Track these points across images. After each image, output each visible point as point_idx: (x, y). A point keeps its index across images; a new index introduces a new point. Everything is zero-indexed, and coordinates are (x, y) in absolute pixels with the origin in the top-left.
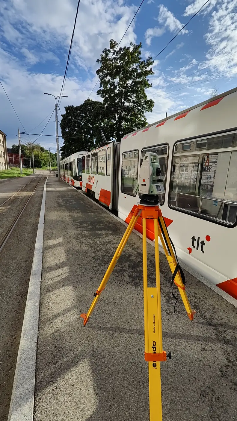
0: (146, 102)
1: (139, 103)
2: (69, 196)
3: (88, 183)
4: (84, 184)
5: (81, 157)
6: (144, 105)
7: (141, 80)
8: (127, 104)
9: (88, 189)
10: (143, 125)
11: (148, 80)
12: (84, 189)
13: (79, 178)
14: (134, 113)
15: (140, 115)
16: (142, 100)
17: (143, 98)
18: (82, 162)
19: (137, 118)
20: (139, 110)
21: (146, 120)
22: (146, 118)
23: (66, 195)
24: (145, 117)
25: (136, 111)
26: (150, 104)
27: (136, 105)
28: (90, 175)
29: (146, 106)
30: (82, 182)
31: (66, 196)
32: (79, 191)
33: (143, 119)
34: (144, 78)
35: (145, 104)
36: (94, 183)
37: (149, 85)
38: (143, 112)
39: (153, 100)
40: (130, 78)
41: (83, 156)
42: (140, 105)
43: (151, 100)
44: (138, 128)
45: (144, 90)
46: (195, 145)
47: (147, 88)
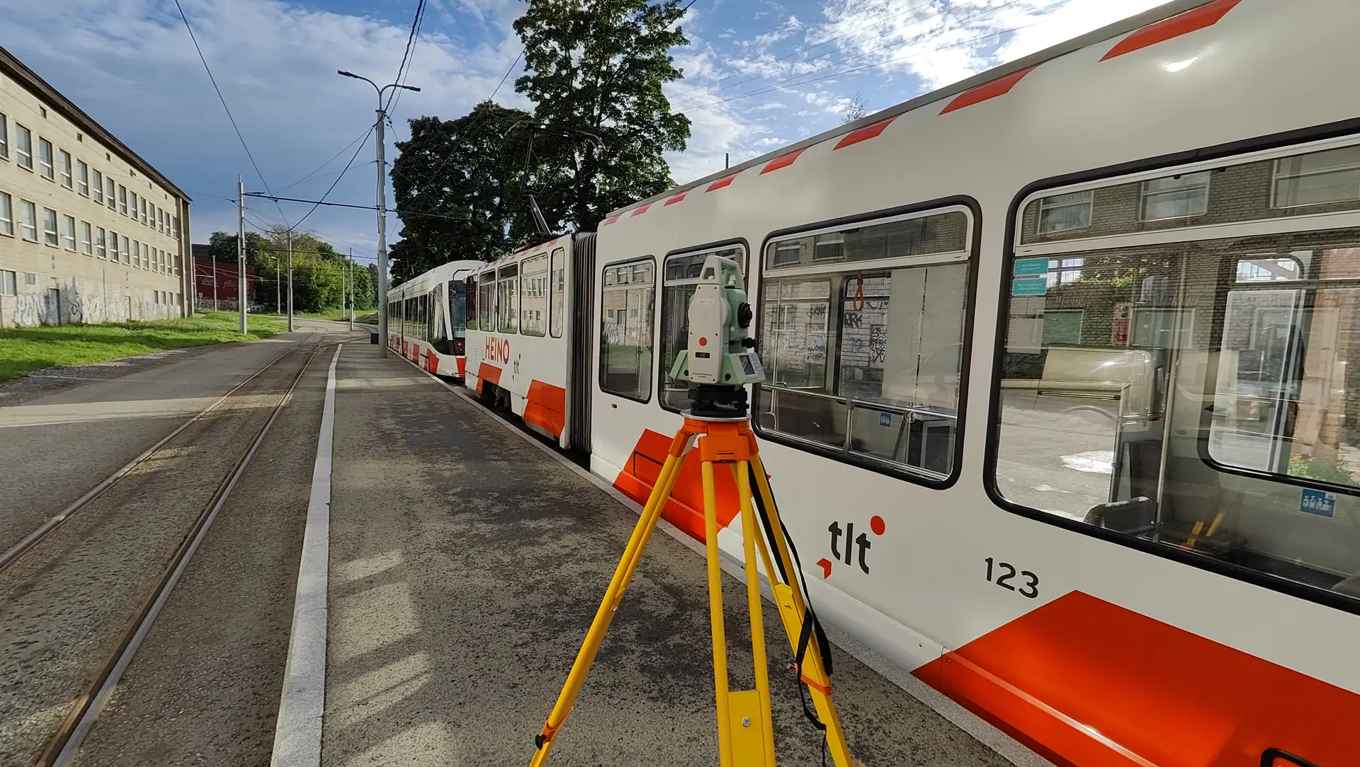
0: (667, 120)
1: (645, 123)
2: (420, 407)
3: (488, 362)
4: (473, 367)
5: (462, 277)
6: (662, 130)
7: (652, 56)
8: (608, 123)
9: (485, 381)
10: (660, 185)
11: (671, 59)
12: (472, 382)
13: (453, 347)
14: (631, 151)
15: (649, 156)
16: (656, 115)
17: (656, 108)
18: (464, 293)
19: (640, 165)
20: (646, 143)
21: (668, 172)
22: (667, 168)
23: (410, 403)
24: (665, 163)
25: (638, 145)
26: (679, 128)
27: (637, 128)
28: (496, 334)
29: (666, 132)
30: (464, 360)
31: (408, 406)
32: (456, 389)
33: (658, 168)
34: (659, 54)
35: (664, 126)
36: (506, 361)
37: (675, 72)
38: (659, 150)
39: (688, 117)
40: (619, 50)
41: (469, 273)
42: (649, 127)
43: (680, 114)
44: (645, 195)
45: (659, 87)
46: (810, 251)
47: (669, 81)
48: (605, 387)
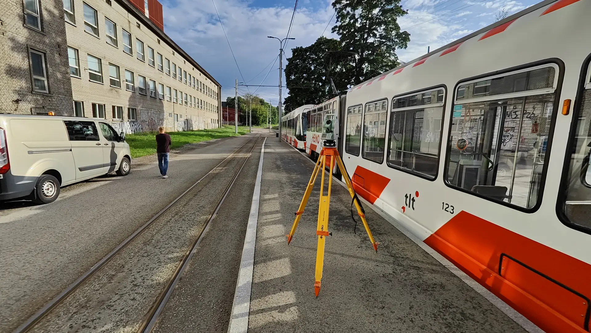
0: (398, 35)
1: (388, 38)
2: (290, 159)
4: (308, 145)
5: (306, 111)
6: (396, 40)
7: (392, 7)
9: (312, 150)
10: (394, 65)
11: (401, 6)
12: (308, 151)
13: (302, 138)
14: (380, 52)
15: (389, 53)
16: (394, 33)
17: (393, 30)
18: (306, 116)
19: (384, 57)
20: (389, 47)
21: (398, 59)
22: (397, 57)
23: (286, 157)
24: (396, 55)
25: (384, 48)
26: (404, 38)
27: (384, 41)
28: (316, 133)
29: (398, 41)
30: (306, 143)
32: (303, 154)
33: (392, 58)
34: (396, 4)
35: (397, 38)
38: (394, 49)
39: (408, 32)
40: (375, 6)
41: (308, 110)
42: (390, 40)
43: (405, 32)
44: (386, 71)
45: (395, 20)
47: (401, 16)
48: (347, 151)
